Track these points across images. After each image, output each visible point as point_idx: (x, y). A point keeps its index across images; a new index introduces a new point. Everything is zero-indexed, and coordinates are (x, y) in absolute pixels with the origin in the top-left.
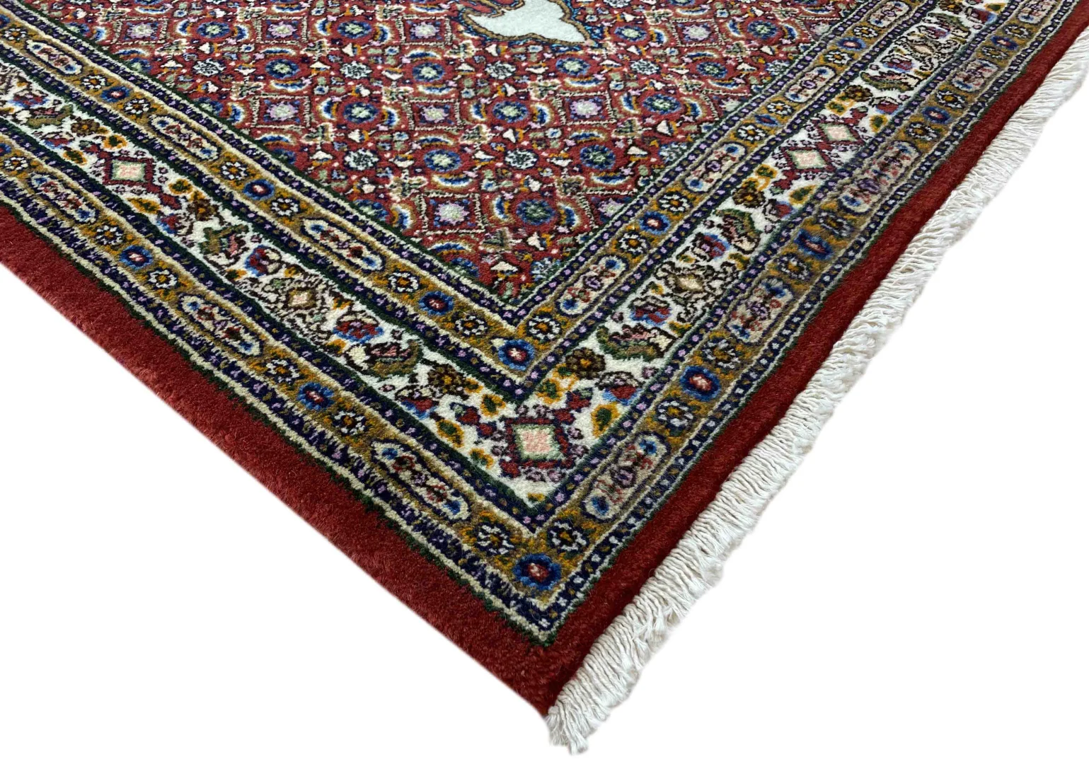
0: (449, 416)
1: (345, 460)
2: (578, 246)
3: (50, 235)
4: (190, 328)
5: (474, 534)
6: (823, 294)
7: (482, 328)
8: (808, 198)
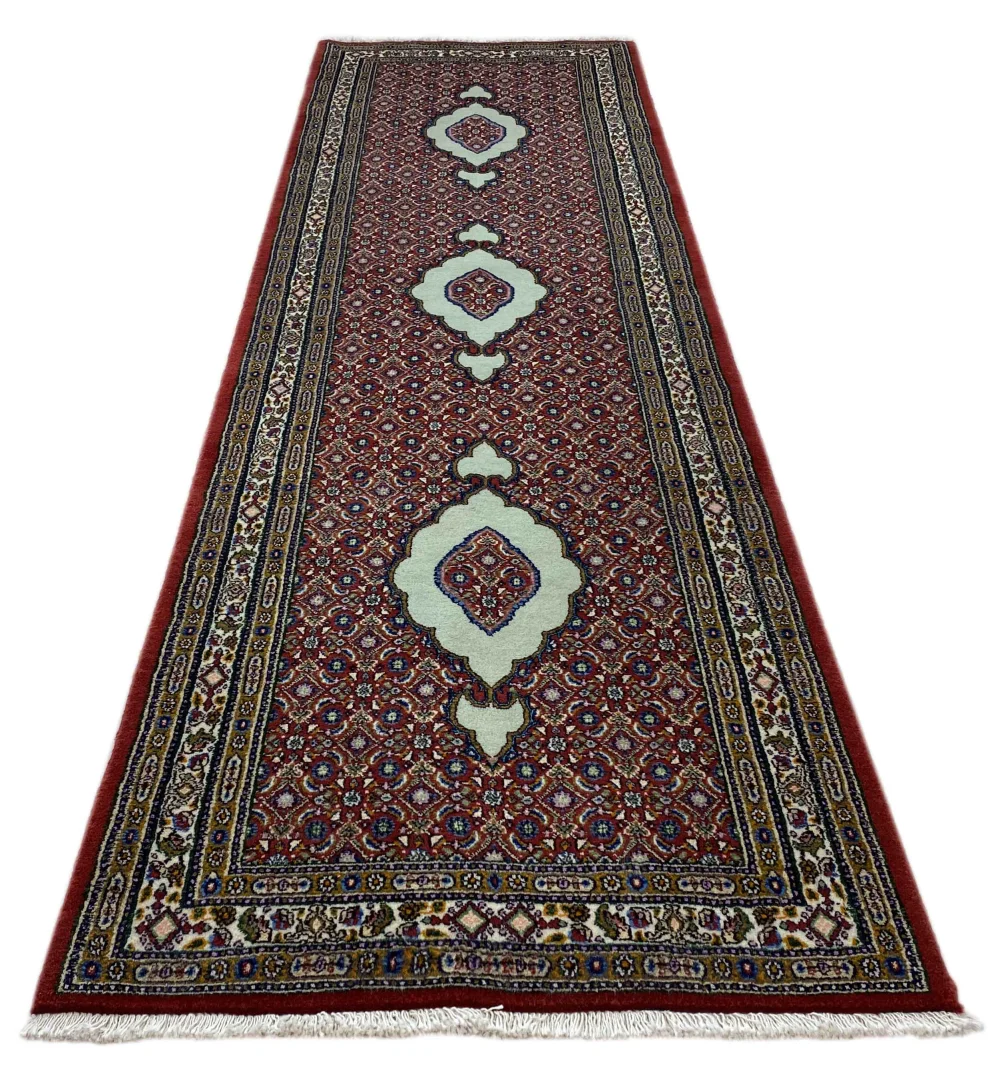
0: (156, 886)
1: (103, 870)
2: (306, 863)
3: (152, 688)
4: (137, 771)
5: (95, 937)
6: (357, 987)
7: (217, 863)
8: (432, 938)
